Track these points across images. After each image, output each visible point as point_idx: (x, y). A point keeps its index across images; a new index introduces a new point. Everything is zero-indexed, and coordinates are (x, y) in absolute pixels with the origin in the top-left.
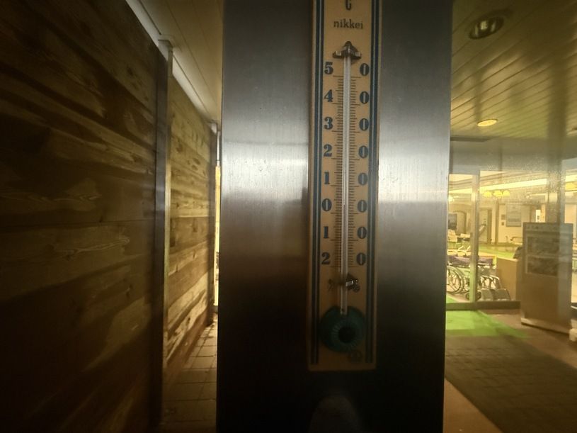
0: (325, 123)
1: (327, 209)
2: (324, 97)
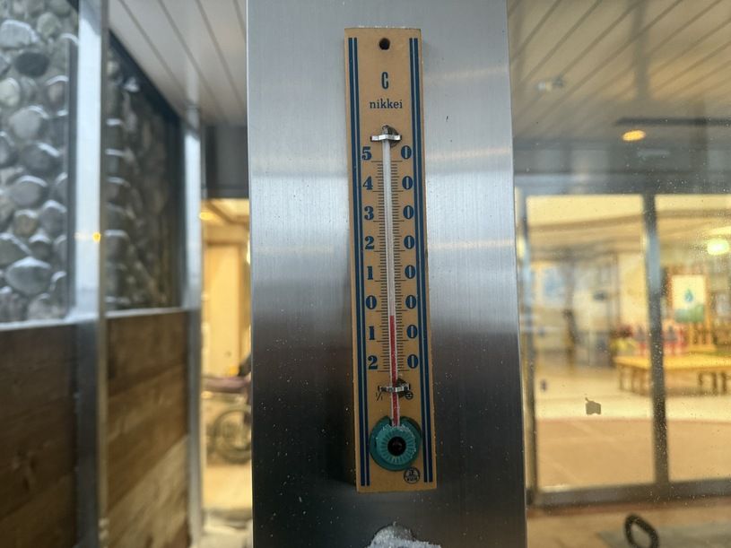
0: (365, 213)
1: (371, 307)
2: (362, 184)
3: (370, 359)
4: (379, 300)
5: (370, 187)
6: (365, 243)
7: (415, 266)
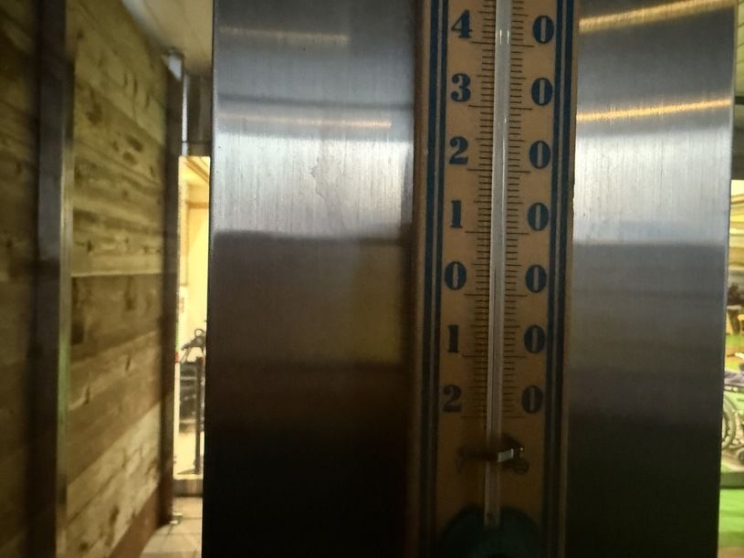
0: (452, 87)
1: (455, 284)
2: (450, 26)
3: (446, 391)
4: (471, 273)
5: (465, 33)
6: (450, 151)
7: (548, 204)
